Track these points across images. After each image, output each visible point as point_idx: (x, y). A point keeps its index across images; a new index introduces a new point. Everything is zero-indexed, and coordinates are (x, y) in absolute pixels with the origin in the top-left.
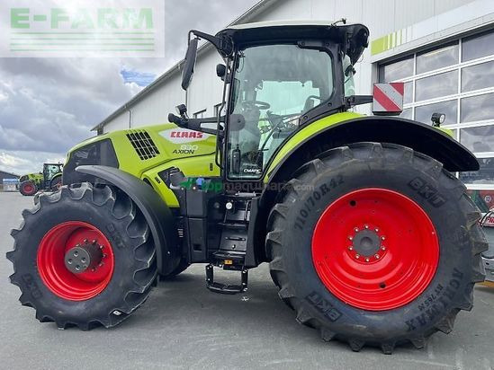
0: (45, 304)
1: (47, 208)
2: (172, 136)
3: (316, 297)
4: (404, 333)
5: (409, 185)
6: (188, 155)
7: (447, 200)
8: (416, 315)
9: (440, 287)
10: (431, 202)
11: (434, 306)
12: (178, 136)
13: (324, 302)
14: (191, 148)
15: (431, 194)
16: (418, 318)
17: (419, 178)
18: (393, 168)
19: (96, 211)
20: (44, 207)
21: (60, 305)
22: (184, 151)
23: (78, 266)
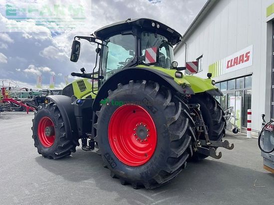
3: (108, 155)
4: (139, 179)
7: (157, 110)
8: (145, 171)
9: (156, 158)
10: (151, 110)
11: (152, 167)
13: (110, 159)
15: (151, 107)
16: (145, 172)
17: (146, 98)
18: (135, 94)
23: (48, 134)
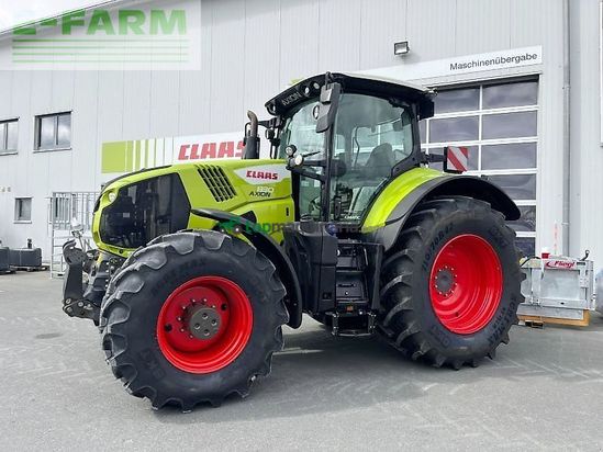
0: (169, 384)
1: (175, 262)
2: (248, 176)
5: (489, 232)
6: (265, 198)
11: (502, 324)
12: (254, 176)
14: (267, 190)
15: (501, 239)
17: (495, 226)
19: (238, 262)
20: (173, 260)
21: (189, 381)
22: (261, 194)
23: (207, 331)
